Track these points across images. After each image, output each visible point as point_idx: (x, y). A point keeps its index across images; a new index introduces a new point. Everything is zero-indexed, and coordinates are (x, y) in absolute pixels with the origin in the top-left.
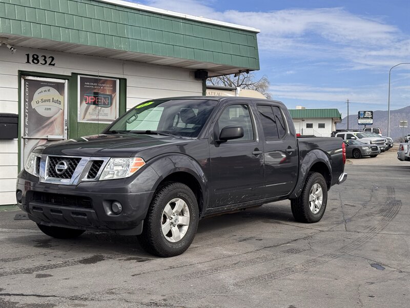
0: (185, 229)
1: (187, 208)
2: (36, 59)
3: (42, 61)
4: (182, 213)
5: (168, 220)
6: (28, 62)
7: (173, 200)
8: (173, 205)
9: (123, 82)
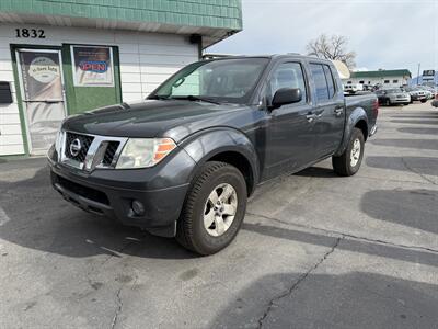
0: (231, 219)
1: (235, 195)
2: (26, 33)
3: (32, 34)
4: (229, 201)
5: (212, 210)
6: (18, 36)
7: (220, 186)
8: (220, 192)
9: (116, 49)
